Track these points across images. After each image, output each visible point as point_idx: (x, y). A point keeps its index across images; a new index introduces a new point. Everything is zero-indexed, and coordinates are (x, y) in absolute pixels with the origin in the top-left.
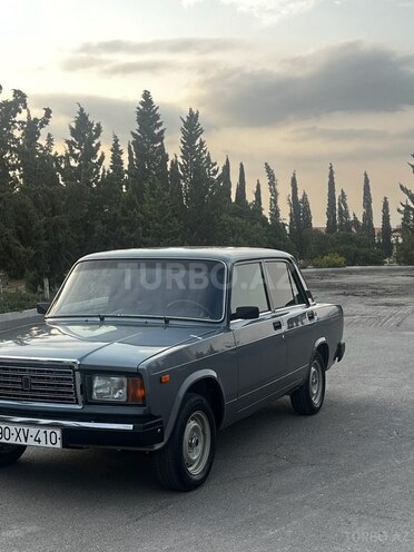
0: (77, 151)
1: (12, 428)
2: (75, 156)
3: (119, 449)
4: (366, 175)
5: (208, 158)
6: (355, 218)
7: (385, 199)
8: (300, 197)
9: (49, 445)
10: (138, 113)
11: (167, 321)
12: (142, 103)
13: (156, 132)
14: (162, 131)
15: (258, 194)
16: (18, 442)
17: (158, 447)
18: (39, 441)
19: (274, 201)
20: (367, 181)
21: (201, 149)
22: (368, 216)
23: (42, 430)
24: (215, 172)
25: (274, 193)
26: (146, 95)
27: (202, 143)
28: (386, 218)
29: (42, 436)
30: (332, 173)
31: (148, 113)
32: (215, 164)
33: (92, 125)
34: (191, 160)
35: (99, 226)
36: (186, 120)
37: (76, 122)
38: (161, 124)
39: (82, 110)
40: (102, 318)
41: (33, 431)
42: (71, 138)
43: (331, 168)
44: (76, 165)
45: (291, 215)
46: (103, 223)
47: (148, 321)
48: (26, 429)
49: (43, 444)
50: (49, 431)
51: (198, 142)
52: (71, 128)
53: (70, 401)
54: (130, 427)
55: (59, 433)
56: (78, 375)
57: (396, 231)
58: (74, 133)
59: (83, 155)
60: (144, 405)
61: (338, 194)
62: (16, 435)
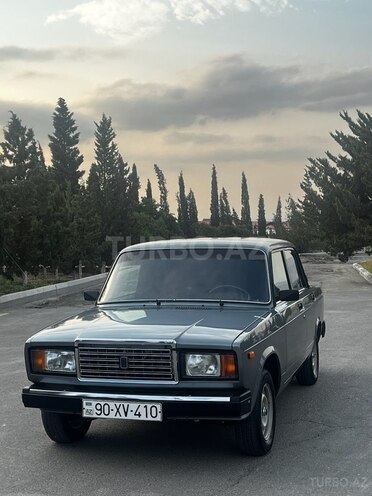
0: (11, 153)
1: (112, 405)
2: (10, 157)
3: (197, 420)
4: (243, 175)
5: (120, 160)
6: (235, 213)
7: (261, 196)
8: (187, 194)
9: (150, 418)
10: (55, 119)
11: (222, 304)
12: (58, 109)
13: (71, 135)
14: (77, 135)
15: (149, 191)
16: (118, 417)
17: (244, 417)
18: (139, 415)
19: (164, 198)
20: (244, 180)
21: (113, 151)
22: (246, 211)
23: (143, 405)
24: (127, 172)
25: (164, 191)
26: (62, 102)
27: (114, 146)
28: (262, 212)
29: (142, 410)
30: (214, 173)
31: (63, 119)
32: (126, 165)
33: (25, 129)
34: (105, 161)
35: (35, 221)
36: (99, 125)
37: (10, 127)
38: (75, 129)
39: (15, 116)
40: (159, 303)
41: (133, 406)
42: (5, 141)
43: (214, 168)
44: (12, 165)
45: (179, 210)
46: (39, 218)
47: (205, 304)
48: (126, 405)
49: (143, 418)
50: (149, 406)
51: (110, 145)
52: (6, 133)
53: (167, 378)
54: (228, 399)
55: (159, 407)
56: (175, 354)
57: (270, 223)
58: (7, 136)
59: (17, 156)
60: (237, 379)
61: (220, 191)
62: (115, 410)
